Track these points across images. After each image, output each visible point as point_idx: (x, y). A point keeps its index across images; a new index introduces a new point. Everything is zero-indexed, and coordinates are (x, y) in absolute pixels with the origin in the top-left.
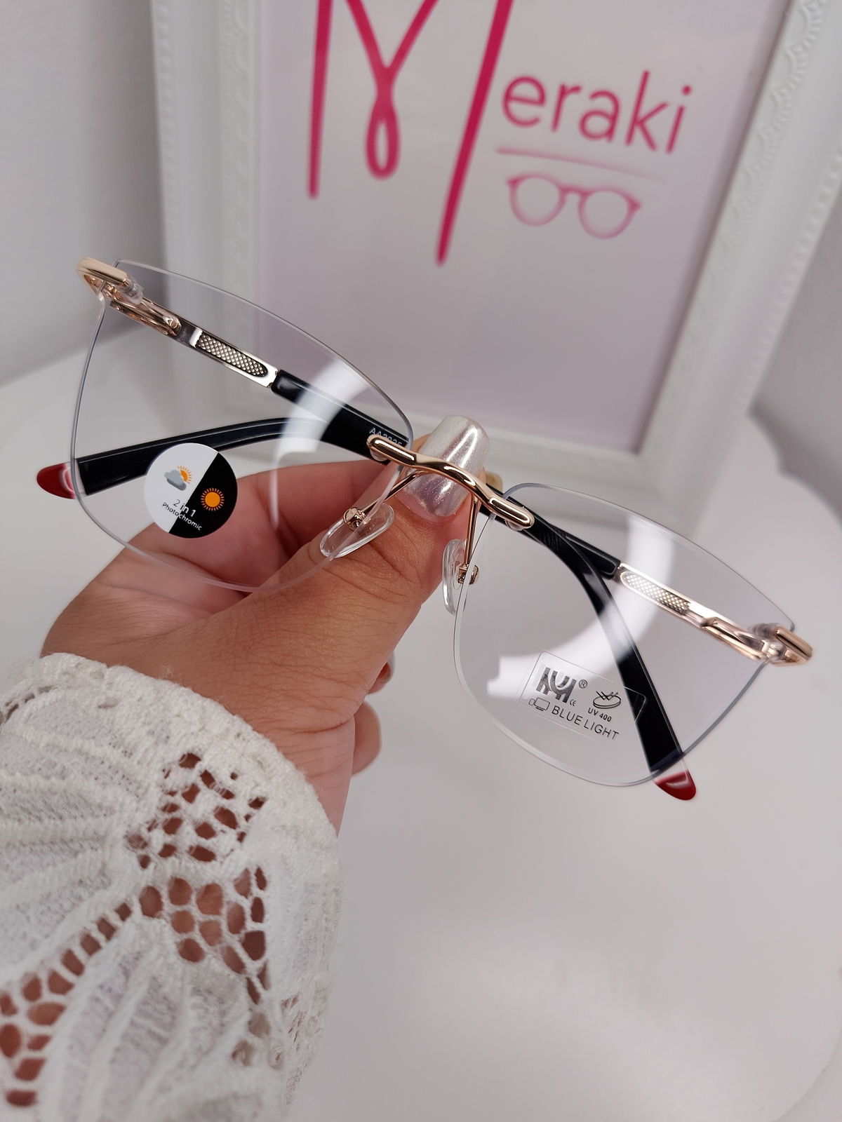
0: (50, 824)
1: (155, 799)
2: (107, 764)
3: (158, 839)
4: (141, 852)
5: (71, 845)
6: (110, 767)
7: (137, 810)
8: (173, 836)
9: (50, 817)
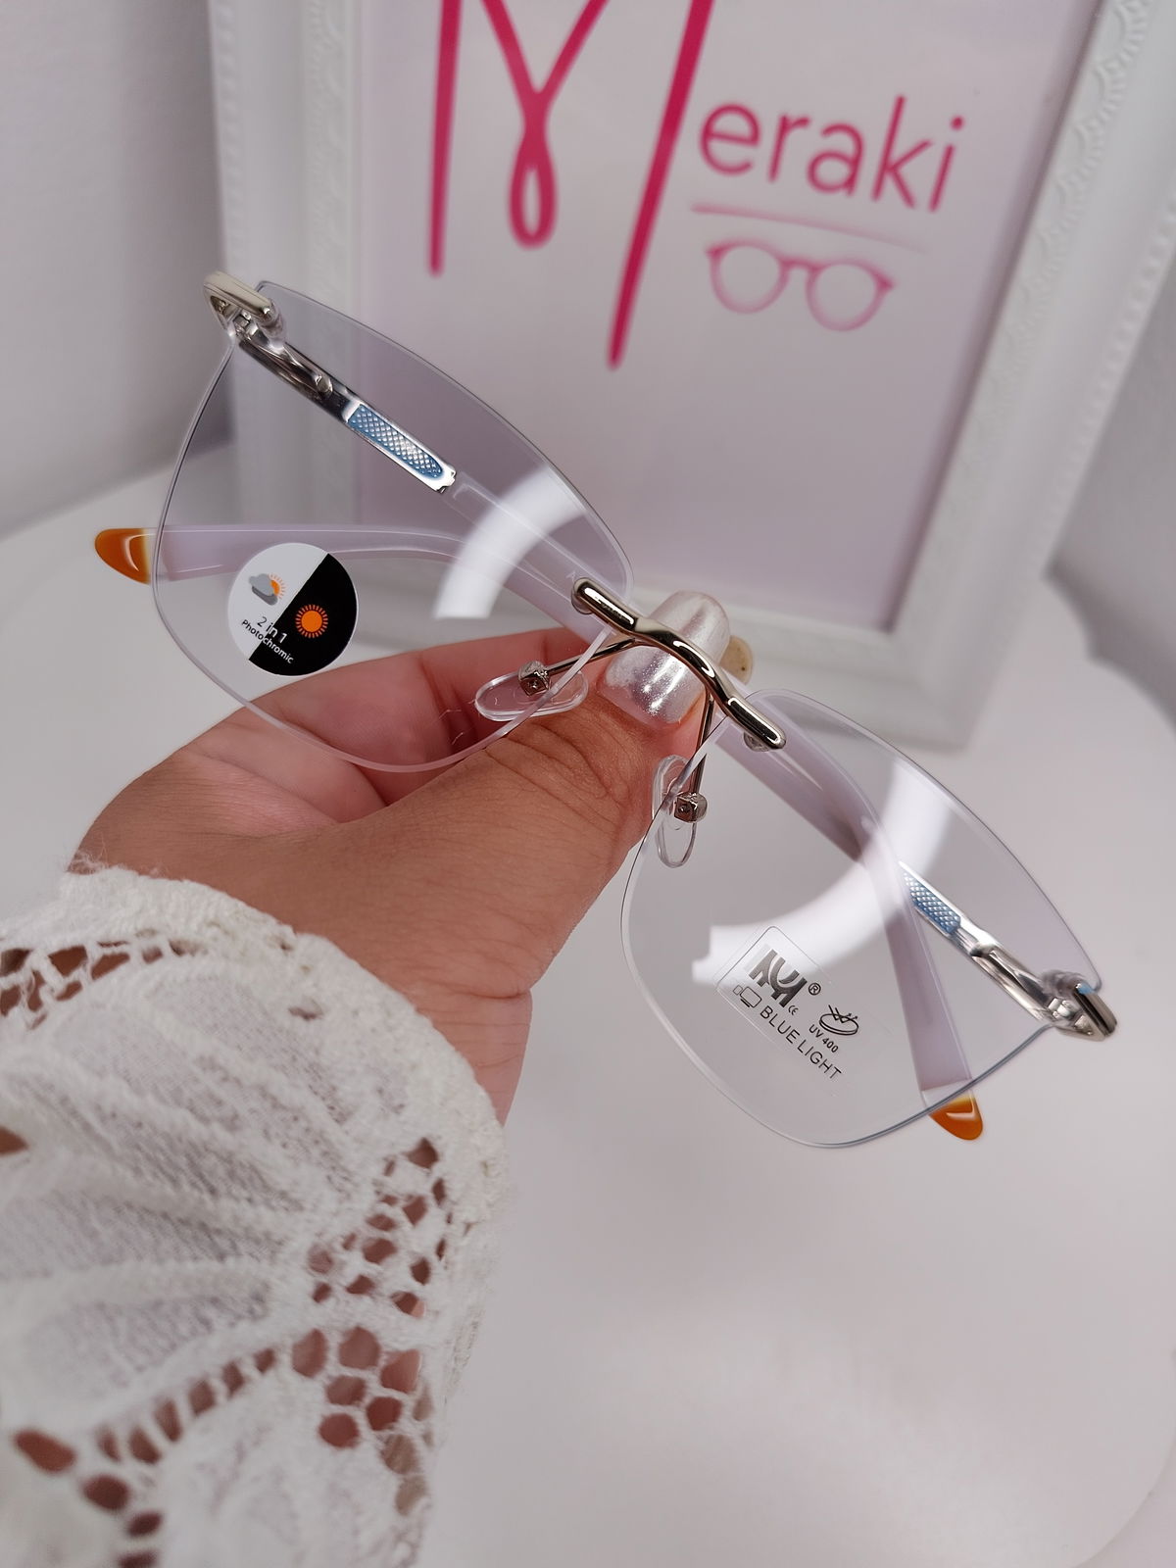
0: (192, 1196)
1: (366, 1203)
2: (303, 1124)
3: (355, 1264)
4: (323, 1279)
5: (217, 1239)
6: (307, 1130)
7: (336, 1214)
8: (374, 1266)
9: (193, 1185)
